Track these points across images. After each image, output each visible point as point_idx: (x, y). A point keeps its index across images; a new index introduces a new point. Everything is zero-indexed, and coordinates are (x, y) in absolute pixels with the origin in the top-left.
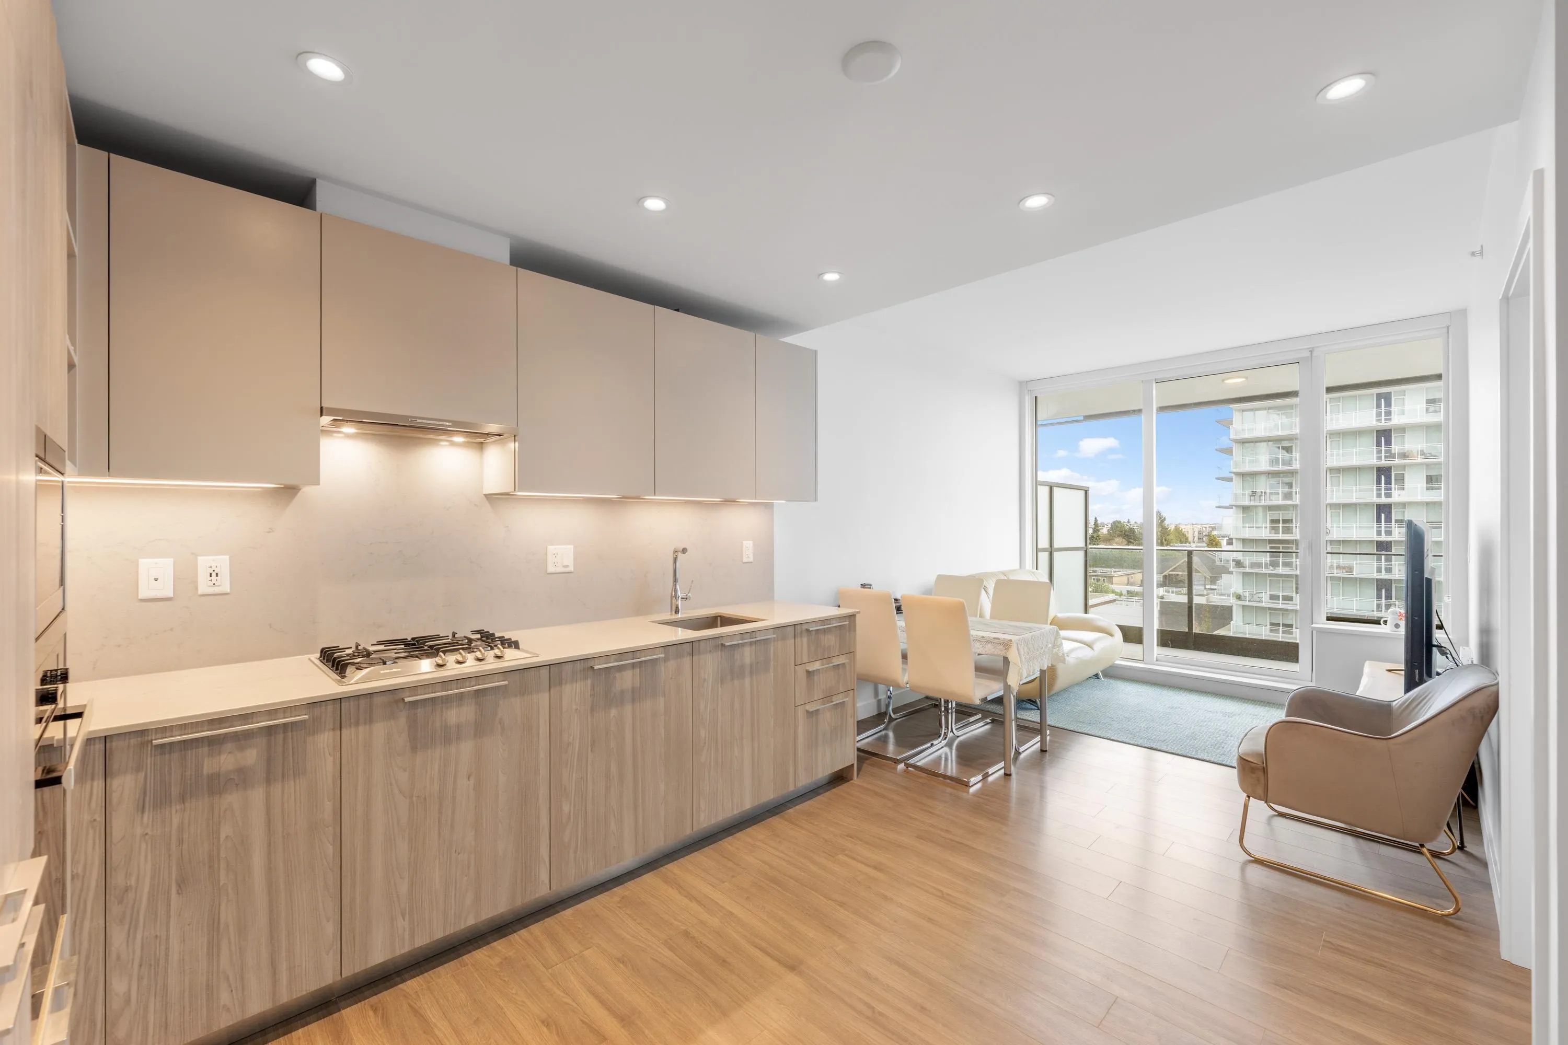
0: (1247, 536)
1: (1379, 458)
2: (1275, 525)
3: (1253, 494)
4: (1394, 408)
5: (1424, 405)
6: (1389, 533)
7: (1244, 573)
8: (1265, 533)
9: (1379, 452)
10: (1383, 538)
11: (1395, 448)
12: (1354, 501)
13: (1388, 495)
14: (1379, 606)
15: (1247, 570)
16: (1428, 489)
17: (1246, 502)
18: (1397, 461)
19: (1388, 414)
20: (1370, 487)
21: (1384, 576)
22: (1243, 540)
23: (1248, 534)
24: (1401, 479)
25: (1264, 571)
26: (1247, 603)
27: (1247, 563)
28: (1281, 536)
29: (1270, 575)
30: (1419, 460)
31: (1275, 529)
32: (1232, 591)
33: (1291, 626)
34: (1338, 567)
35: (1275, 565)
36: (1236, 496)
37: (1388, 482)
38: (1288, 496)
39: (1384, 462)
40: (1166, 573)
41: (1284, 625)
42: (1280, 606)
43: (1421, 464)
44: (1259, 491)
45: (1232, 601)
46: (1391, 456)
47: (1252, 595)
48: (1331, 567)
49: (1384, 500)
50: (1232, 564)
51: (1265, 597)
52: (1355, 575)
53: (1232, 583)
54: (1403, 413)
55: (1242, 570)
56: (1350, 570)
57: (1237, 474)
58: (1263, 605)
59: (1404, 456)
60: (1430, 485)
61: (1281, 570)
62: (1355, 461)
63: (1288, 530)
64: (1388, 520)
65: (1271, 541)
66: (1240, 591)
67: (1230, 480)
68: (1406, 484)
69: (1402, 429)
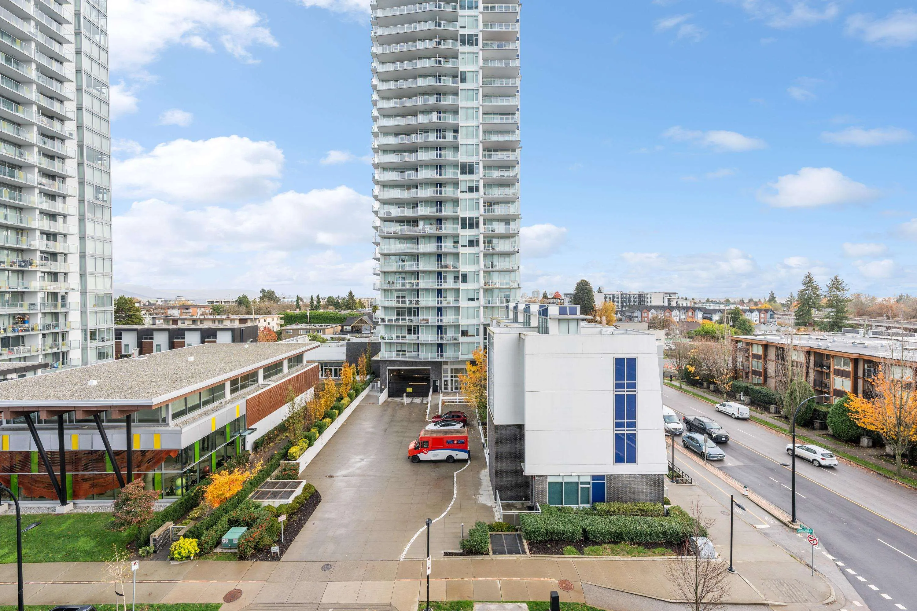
0: (386, 305)
1: (438, 267)
2: (398, 299)
3: (389, 283)
4: (443, 244)
5: (453, 244)
6: (441, 303)
7: (385, 325)
8: (394, 304)
9: (438, 264)
10: (440, 305)
11: (444, 263)
12: (429, 287)
13: (441, 285)
14: (438, 337)
15: (387, 323)
16: (454, 282)
17: (386, 287)
18: (444, 269)
19: (441, 246)
20: (434, 281)
21: (440, 323)
22: (385, 307)
23: (387, 304)
24: (445, 278)
25: (394, 323)
26: (387, 341)
27: (386, 319)
28: (401, 305)
29: (397, 325)
30: (452, 269)
31: (398, 302)
32: (380, 335)
33: (405, 351)
34: (423, 320)
35: (398, 320)
36: (381, 284)
37: (441, 279)
38: (403, 285)
39: (440, 269)
40: (352, 325)
41: (403, 351)
42: (401, 341)
43: (452, 271)
44: (391, 281)
45: (380, 340)
46: (442, 267)
47: (389, 336)
48: (421, 320)
49: (439, 287)
50: (380, 320)
51: (395, 337)
52: (429, 324)
53: (380, 330)
54: (446, 246)
55: (384, 323)
56: (427, 321)
57: (382, 272)
58: (394, 341)
59: (446, 267)
60: (456, 281)
61: (401, 323)
62: (429, 268)
63: (403, 302)
64: (441, 297)
65: (397, 308)
66: (383, 335)
67: (379, 275)
68: (447, 281)
69: (446, 254)
